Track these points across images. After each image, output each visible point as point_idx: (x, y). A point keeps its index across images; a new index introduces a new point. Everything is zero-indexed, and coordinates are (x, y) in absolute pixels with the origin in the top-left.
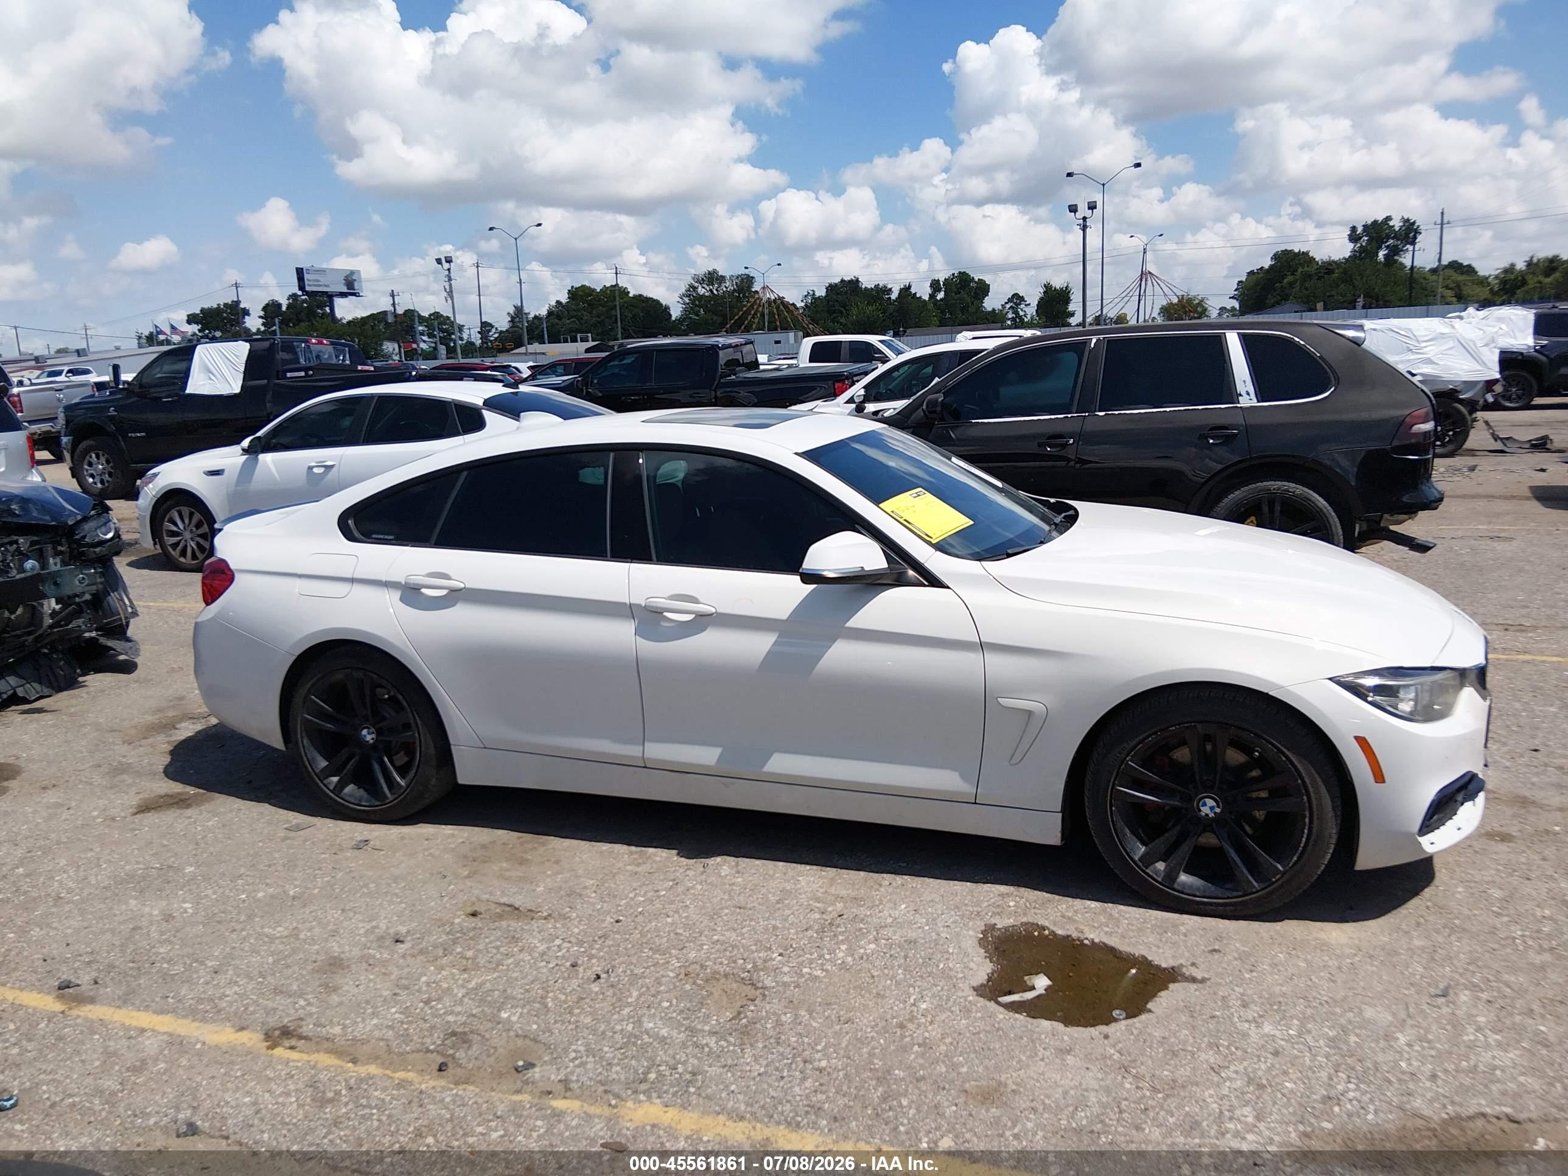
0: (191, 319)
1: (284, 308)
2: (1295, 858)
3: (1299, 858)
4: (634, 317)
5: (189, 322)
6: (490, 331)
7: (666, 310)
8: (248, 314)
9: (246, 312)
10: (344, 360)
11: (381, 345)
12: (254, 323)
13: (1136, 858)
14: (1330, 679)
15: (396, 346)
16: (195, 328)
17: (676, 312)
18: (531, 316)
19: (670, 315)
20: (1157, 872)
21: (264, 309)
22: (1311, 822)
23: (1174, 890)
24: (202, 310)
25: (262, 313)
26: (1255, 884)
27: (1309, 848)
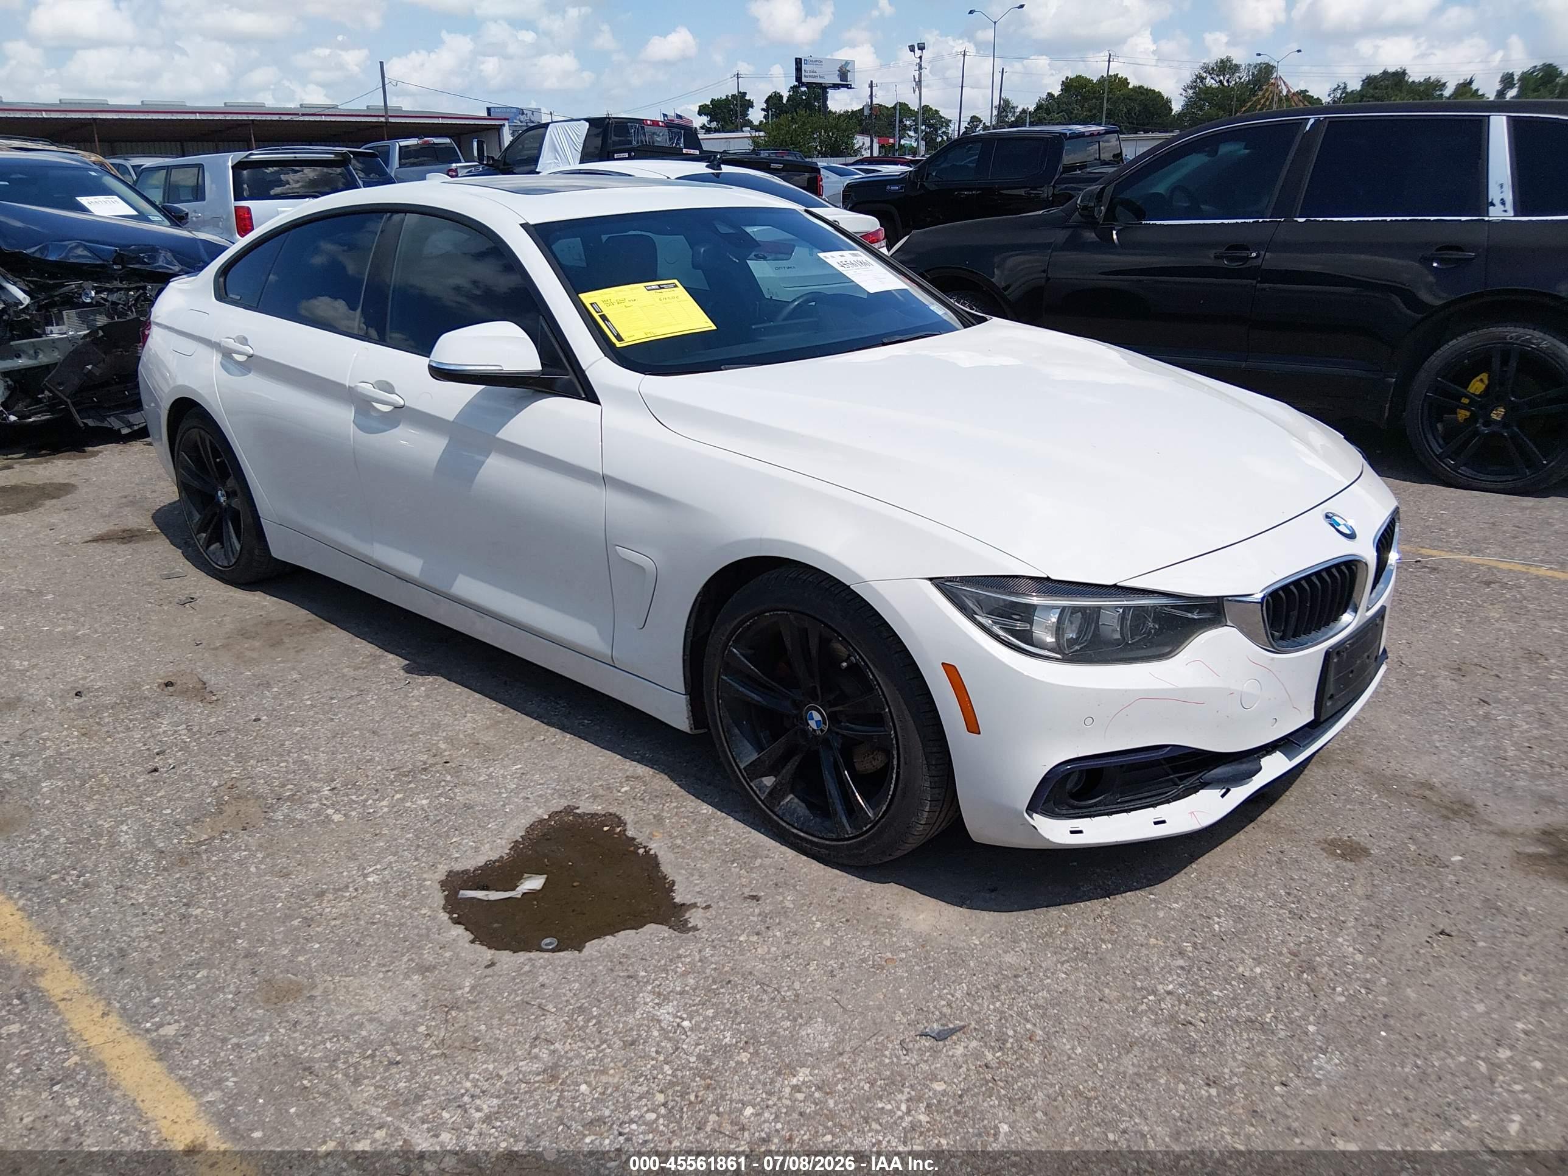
0: (703, 110)
1: (784, 101)
2: (884, 808)
3: (889, 806)
4: (1129, 112)
5: (700, 113)
6: (977, 126)
7: (1166, 104)
8: (752, 107)
9: (750, 104)
10: (678, 143)
11: (853, 138)
12: (756, 115)
13: (742, 767)
14: (931, 579)
15: (867, 140)
16: (704, 120)
17: (1177, 107)
18: (1019, 110)
19: (1171, 110)
20: (761, 788)
21: (767, 101)
22: (899, 767)
23: (774, 813)
24: (713, 101)
25: (764, 106)
26: (848, 828)
27: (896, 799)
